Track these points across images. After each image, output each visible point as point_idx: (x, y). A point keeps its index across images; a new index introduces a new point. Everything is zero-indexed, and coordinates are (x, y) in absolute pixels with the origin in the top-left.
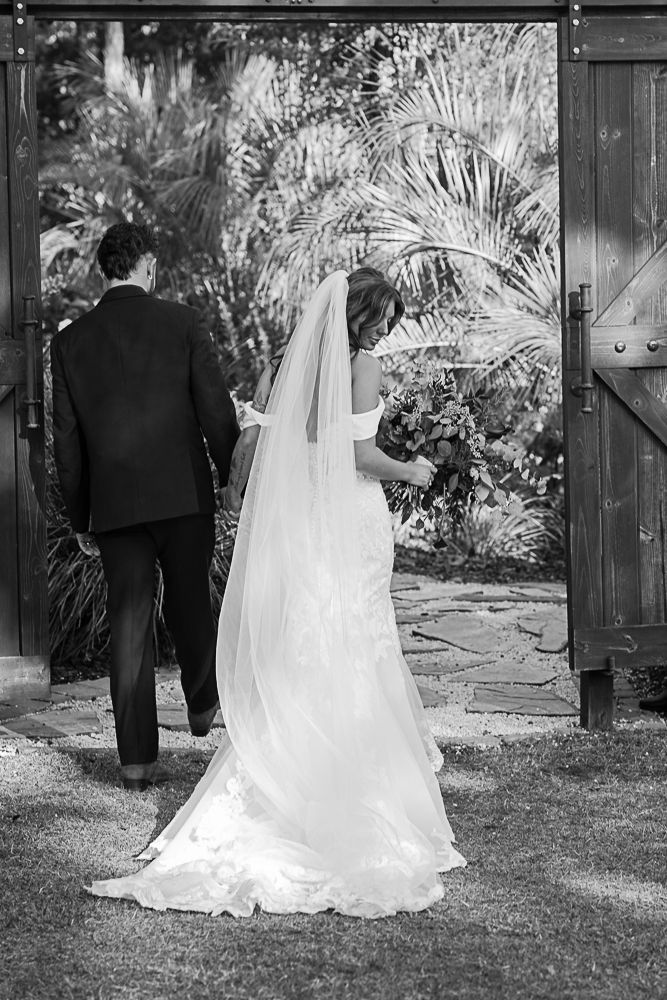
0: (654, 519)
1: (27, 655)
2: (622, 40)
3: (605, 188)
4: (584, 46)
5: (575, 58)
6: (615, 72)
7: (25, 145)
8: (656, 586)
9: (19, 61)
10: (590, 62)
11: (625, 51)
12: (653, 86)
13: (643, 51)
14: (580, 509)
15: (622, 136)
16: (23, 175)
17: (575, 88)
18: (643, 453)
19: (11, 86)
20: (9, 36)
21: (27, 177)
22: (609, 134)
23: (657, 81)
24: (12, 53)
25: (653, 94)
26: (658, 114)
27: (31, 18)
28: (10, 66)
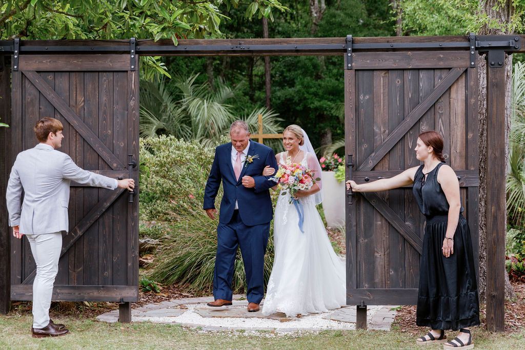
0: (381, 247)
1: (129, 285)
2: (368, 61)
3: (362, 117)
4: (353, 64)
5: (349, 68)
6: (366, 73)
7: (134, 100)
8: (382, 274)
9: (132, 70)
10: (356, 70)
11: (370, 66)
12: (382, 79)
13: (377, 66)
14: (350, 241)
15: (369, 98)
16: (133, 111)
17: (349, 80)
18: (377, 221)
19: (129, 79)
20: (129, 62)
21: (134, 112)
22: (364, 97)
23: (383, 77)
24: (130, 68)
25: (382, 81)
26: (384, 90)
27: (137, 55)
28: (129, 72)
